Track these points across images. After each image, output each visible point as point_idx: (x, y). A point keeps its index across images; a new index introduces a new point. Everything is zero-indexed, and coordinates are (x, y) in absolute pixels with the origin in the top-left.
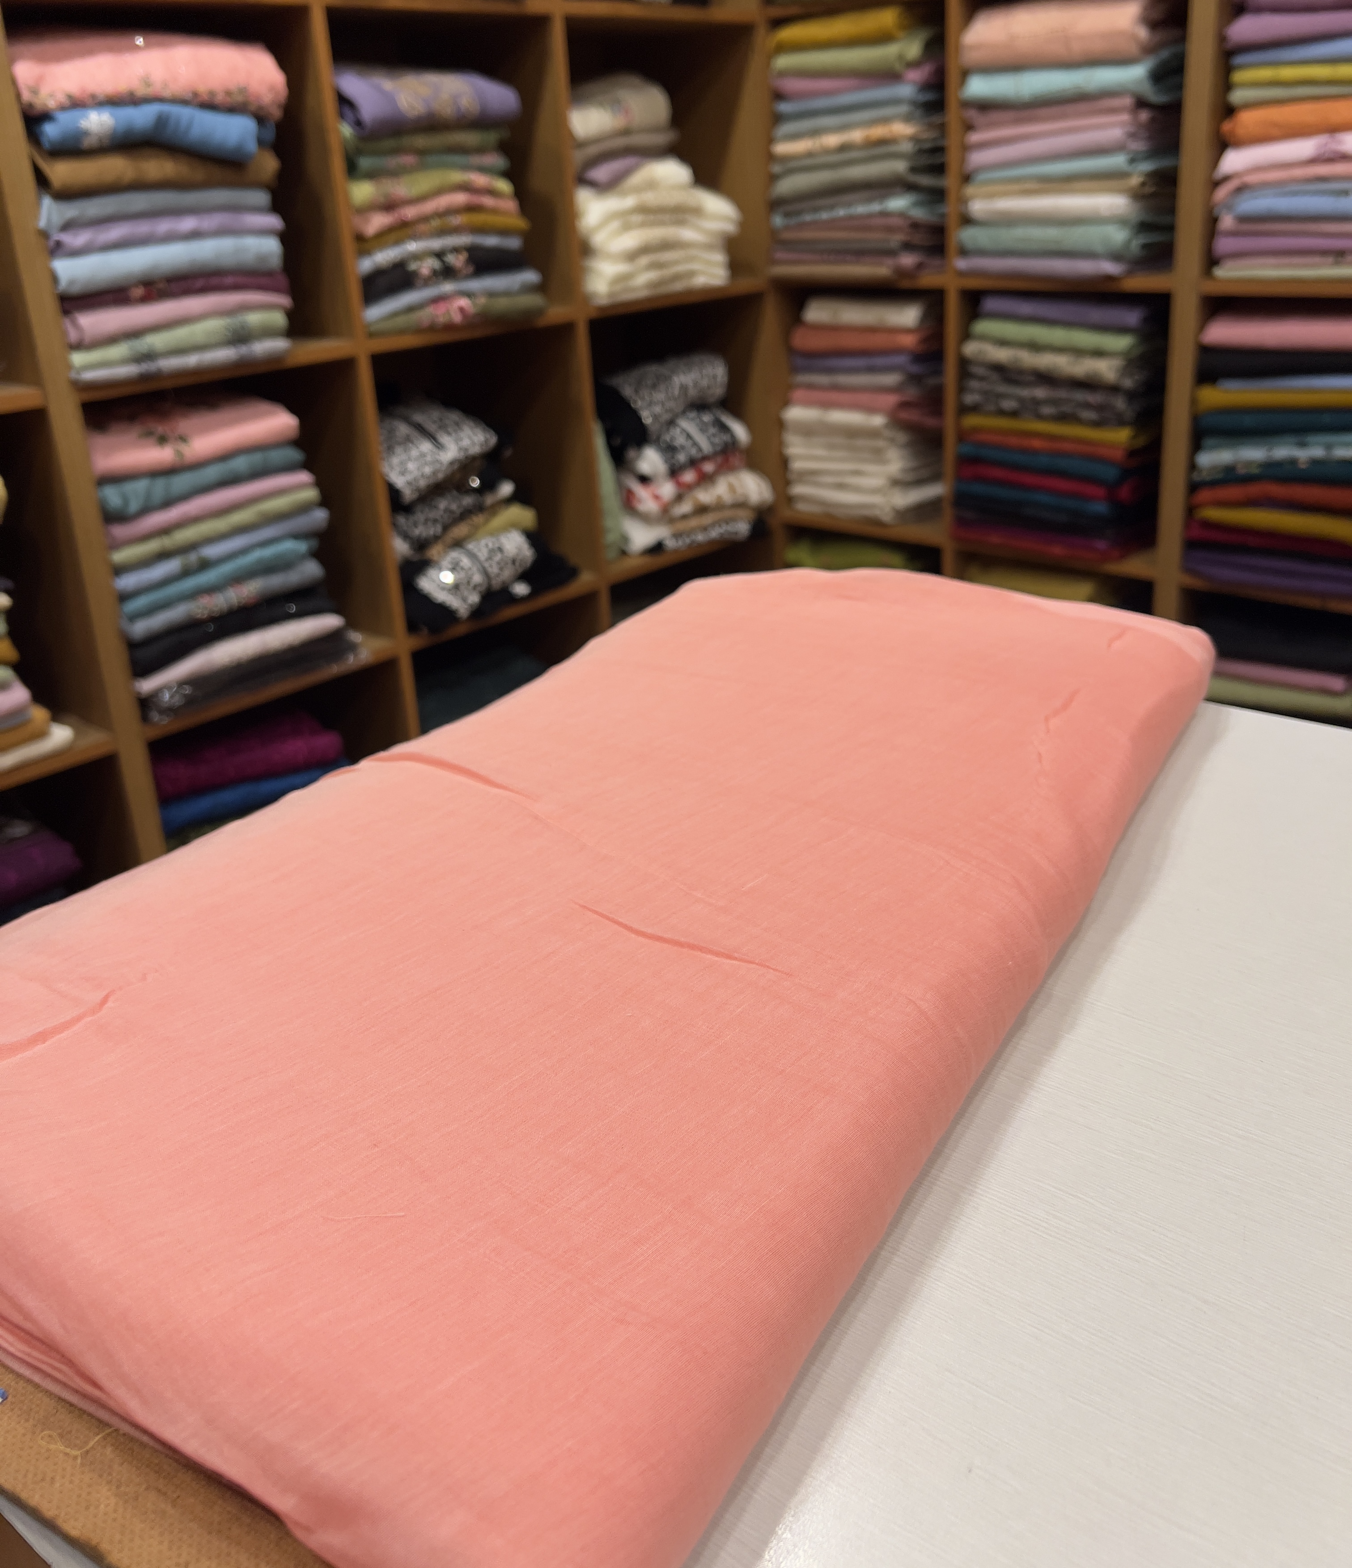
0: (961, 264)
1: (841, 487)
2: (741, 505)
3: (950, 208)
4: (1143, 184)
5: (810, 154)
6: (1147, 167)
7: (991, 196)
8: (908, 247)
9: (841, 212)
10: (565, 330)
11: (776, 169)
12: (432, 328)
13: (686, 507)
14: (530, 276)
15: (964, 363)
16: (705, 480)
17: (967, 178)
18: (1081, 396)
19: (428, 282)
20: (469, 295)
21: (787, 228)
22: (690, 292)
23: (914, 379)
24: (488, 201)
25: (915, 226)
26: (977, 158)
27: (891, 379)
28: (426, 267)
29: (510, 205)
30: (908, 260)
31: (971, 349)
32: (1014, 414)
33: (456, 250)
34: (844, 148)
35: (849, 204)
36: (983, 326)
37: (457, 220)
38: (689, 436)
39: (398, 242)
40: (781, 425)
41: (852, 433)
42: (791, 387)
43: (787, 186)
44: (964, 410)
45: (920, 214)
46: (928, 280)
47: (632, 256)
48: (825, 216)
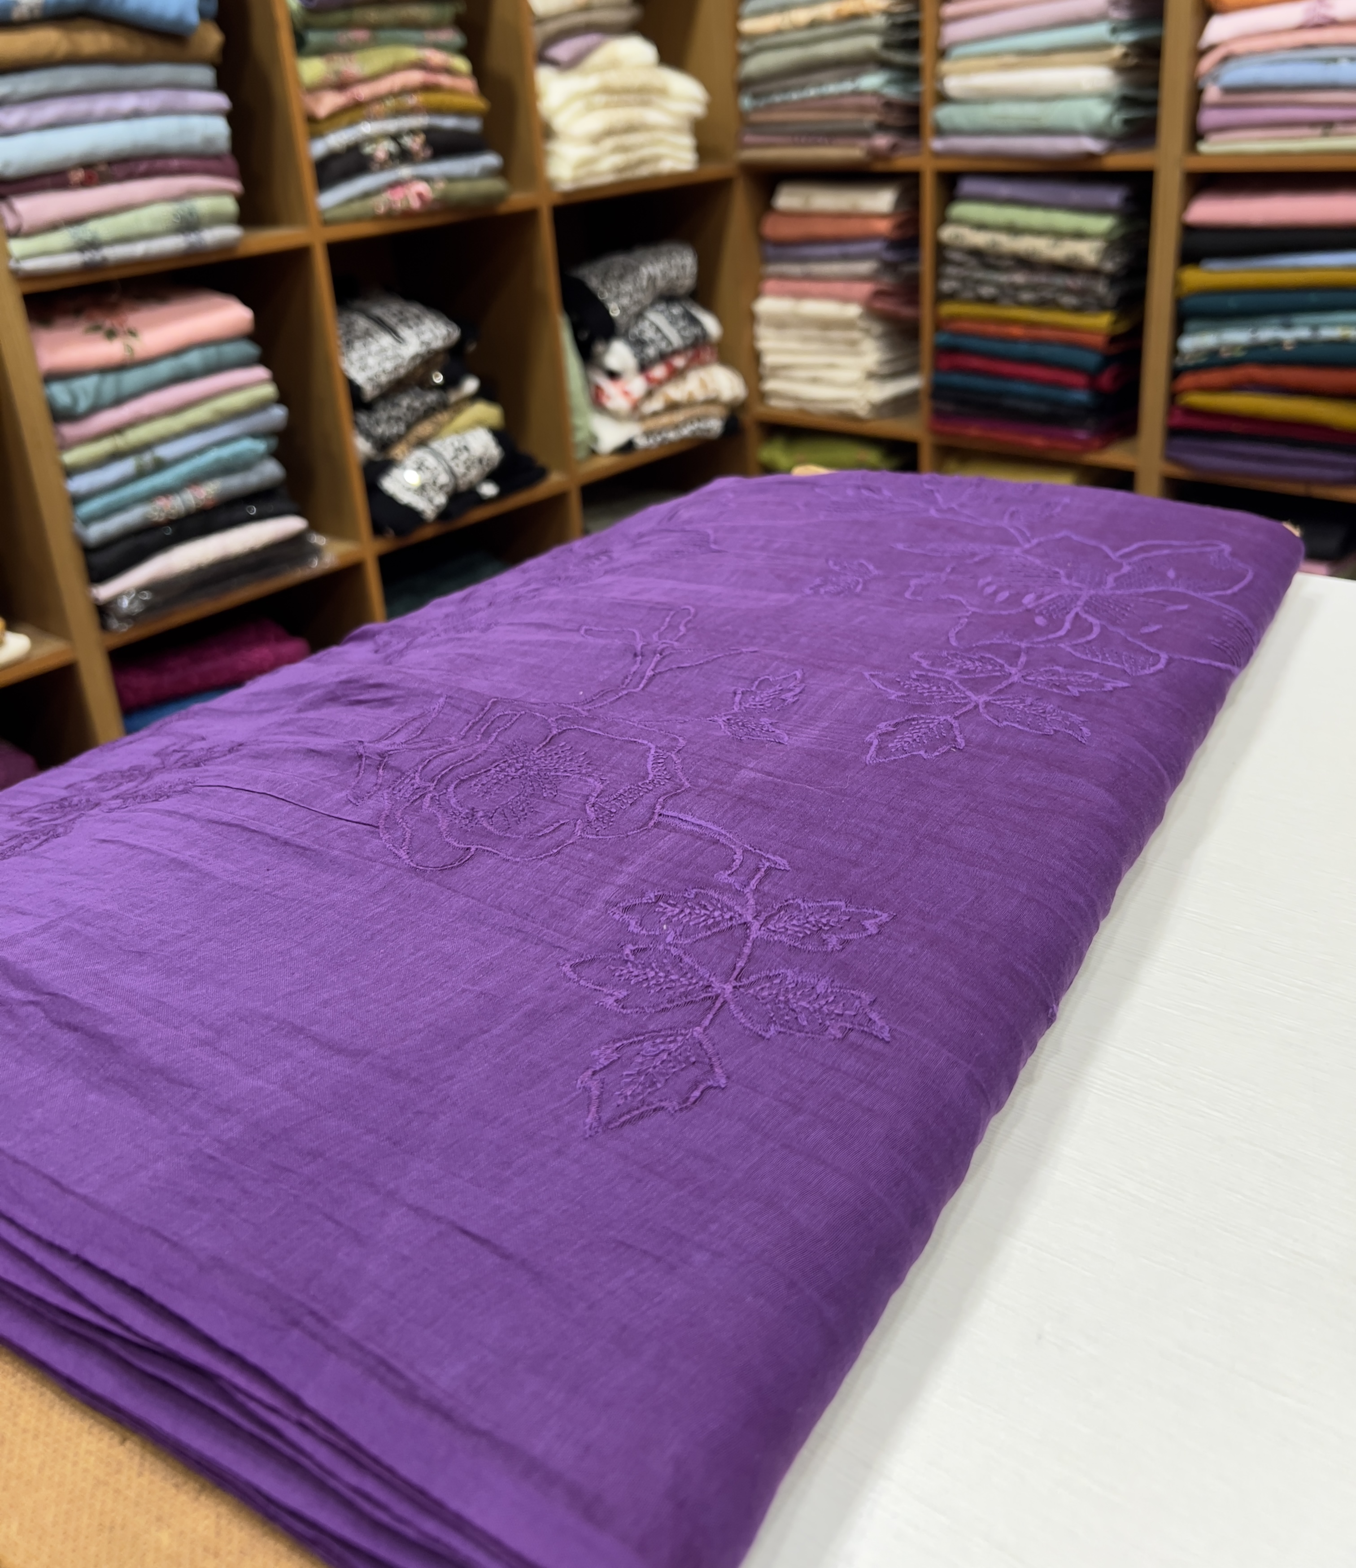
0: (937, 144)
1: (815, 381)
2: (712, 401)
3: (925, 87)
4: (1125, 55)
5: (779, 32)
6: (1129, 37)
7: (967, 72)
8: (881, 127)
9: (812, 92)
10: (528, 217)
11: (744, 47)
12: (390, 215)
13: (656, 404)
14: (490, 160)
15: (941, 248)
16: (675, 375)
17: (942, 54)
18: (1061, 280)
19: (383, 166)
20: (427, 179)
21: (756, 110)
22: (657, 177)
23: (889, 267)
24: (445, 80)
25: (889, 105)
26: (952, 32)
27: (865, 267)
28: (382, 150)
29: (468, 84)
30: (882, 141)
31: (947, 233)
32: (992, 301)
33: (412, 132)
34: (814, 24)
35: (820, 84)
36: (960, 210)
37: (413, 100)
38: (658, 330)
39: (352, 123)
40: (752, 318)
41: (826, 325)
42: (763, 277)
43: (755, 65)
44: (941, 297)
45: (893, 92)
46: (903, 162)
47: (596, 139)
48: (795, 96)
